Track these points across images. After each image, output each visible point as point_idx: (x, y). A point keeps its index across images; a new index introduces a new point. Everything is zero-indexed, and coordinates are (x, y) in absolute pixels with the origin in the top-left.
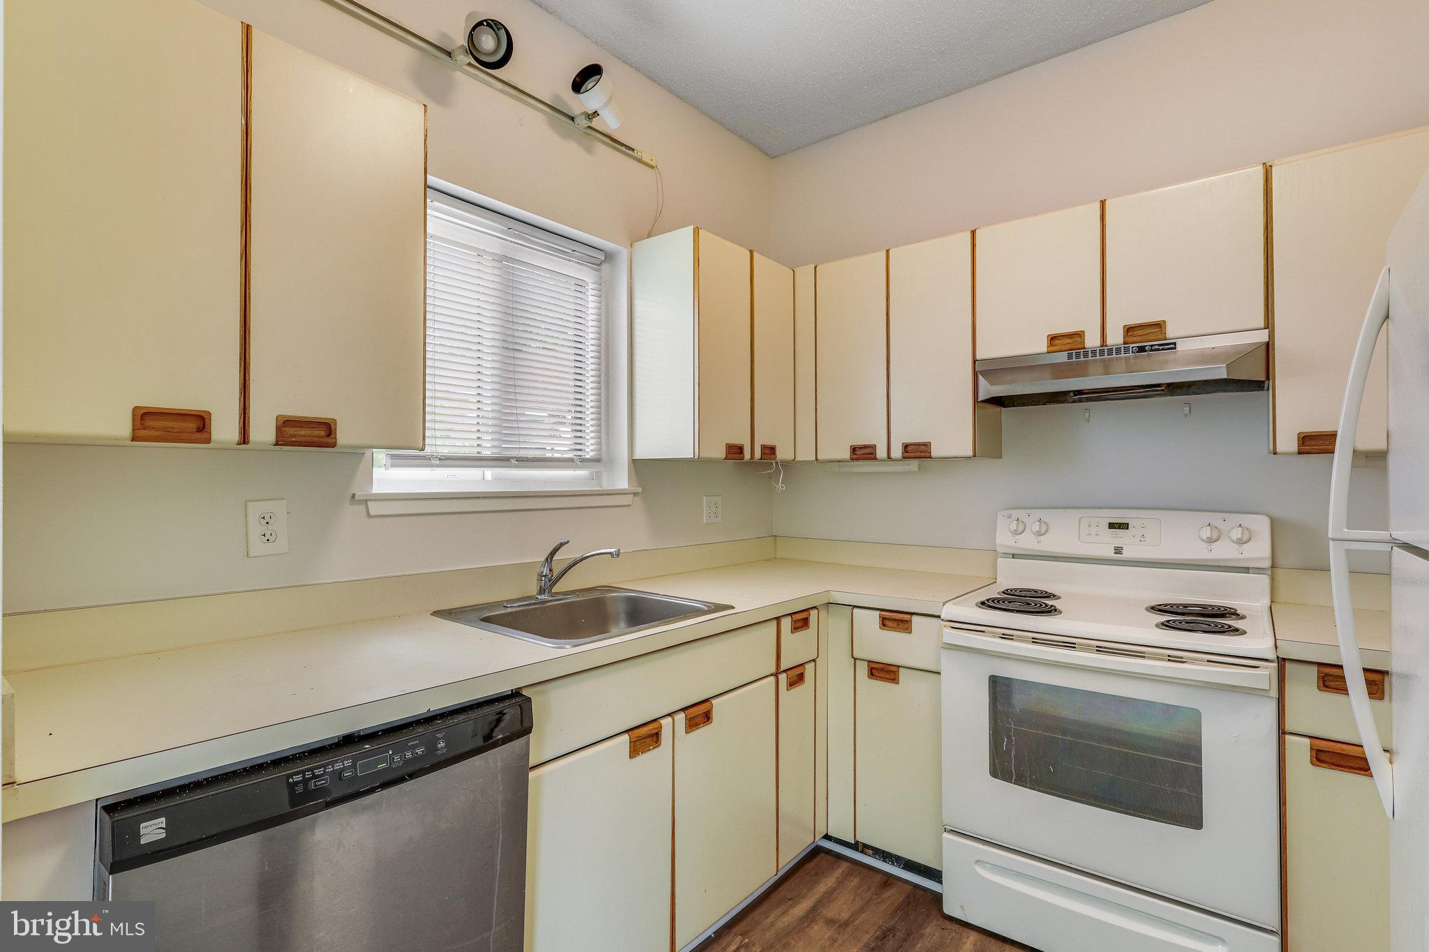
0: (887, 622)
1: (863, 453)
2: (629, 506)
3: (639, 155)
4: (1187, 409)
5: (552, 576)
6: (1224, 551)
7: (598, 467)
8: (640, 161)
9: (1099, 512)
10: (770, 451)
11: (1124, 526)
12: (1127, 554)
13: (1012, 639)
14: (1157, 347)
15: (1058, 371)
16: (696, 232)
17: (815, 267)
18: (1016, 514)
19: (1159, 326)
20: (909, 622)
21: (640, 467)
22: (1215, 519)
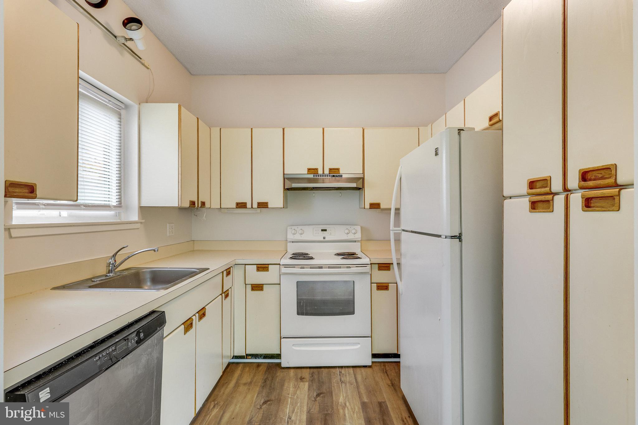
0: (259, 269)
1: (241, 205)
2: (138, 229)
3: (143, 62)
4: (340, 194)
5: (116, 264)
6: (351, 237)
7: (119, 210)
8: (143, 64)
9: (319, 226)
10: (203, 204)
11: (326, 230)
12: (327, 239)
13: (304, 268)
14: (337, 176)
15: (310, 181)
16: (180, 107)
17: (220, 129)
18: (293, 227)
19: (338, 169)
20: (268, 268)
21: (144, 210)
22: (348, 227)
